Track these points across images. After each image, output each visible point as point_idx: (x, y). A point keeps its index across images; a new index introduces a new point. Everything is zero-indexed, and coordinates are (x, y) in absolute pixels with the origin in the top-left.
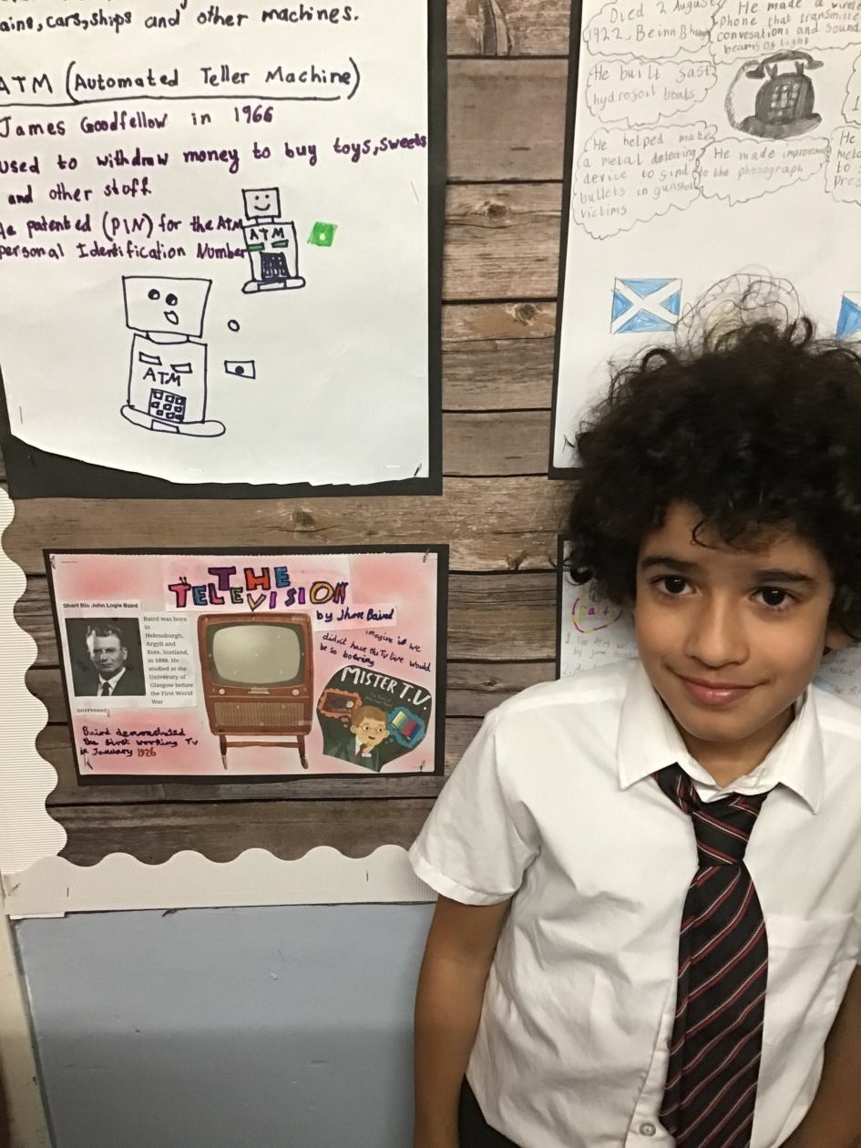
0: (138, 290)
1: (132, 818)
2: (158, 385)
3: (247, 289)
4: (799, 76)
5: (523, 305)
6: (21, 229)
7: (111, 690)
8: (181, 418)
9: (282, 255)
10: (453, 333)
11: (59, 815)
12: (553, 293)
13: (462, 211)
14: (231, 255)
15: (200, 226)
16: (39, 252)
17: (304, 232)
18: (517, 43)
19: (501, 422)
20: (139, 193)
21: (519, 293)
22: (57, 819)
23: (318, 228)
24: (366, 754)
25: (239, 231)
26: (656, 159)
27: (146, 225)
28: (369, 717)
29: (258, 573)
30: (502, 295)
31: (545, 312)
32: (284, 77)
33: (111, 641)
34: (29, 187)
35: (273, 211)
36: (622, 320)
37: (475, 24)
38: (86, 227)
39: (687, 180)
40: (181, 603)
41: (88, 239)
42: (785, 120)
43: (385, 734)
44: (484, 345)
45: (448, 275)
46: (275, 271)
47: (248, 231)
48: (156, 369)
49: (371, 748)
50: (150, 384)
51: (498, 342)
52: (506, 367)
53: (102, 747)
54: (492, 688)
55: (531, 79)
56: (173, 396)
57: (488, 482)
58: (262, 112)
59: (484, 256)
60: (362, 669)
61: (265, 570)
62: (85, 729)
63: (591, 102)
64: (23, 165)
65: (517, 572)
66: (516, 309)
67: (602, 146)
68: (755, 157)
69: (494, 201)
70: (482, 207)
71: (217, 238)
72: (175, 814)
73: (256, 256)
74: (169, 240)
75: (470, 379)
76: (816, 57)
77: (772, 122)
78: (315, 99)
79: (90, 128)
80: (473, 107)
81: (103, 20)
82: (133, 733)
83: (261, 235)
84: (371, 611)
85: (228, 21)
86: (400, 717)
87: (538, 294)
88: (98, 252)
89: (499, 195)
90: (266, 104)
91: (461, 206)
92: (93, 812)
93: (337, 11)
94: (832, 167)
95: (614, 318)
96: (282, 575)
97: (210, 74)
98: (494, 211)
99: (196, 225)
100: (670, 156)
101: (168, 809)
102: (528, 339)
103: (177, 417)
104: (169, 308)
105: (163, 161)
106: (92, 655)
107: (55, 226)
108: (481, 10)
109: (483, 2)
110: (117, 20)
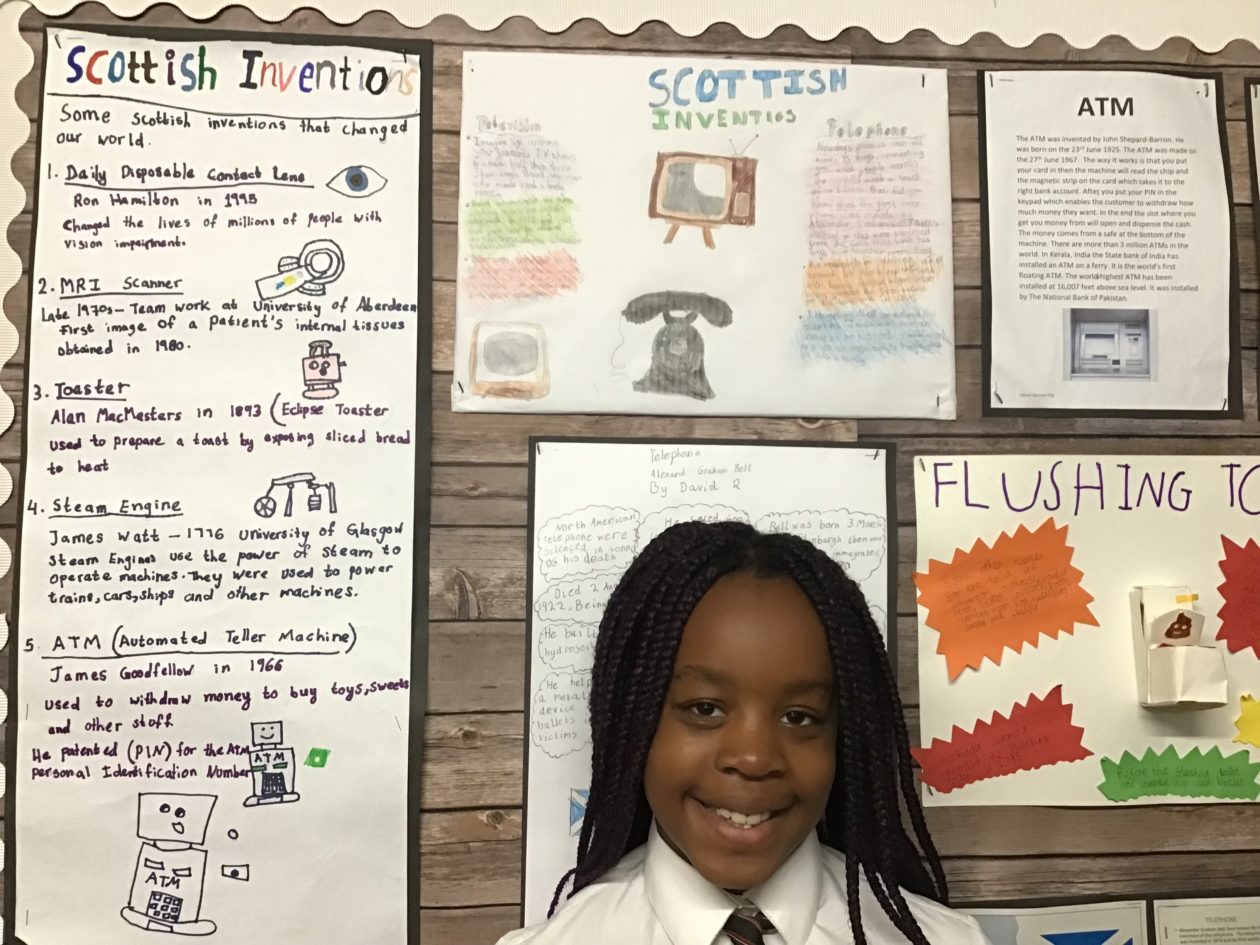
0: (151, 805)
2: (158, 888)
3: (248, 803)
5: (494, 811)
6: (56, 754)
8: (176, 919)
9: (281, 774)
10: (430, 837)
12: (519, 801)
13: (439, 736)
14: (236, 775)
15: (212, 752)
16: (68, 773)
17: (302, 756)
18: (485, 610)
19: (475, 917)
20: (163, 726)
21: (490, 802)
23: (314, 753)
25: (245, 756)
27: (165, 751)
30: (474, 804)
31: (512, 817)
32: (294, 636)
34: (69, 721)
35: (276, 739)
36: (579, 824)
37: (452, 598)
38: (113, 753)
41: (113, 763)
44: (461, 848)
45: (427, 788)
46: (274, 787)
47: (253, 756)
48: (159, 873)
50: (152, 887)
51: (471, 844)
52: (480, 866)
55: (497, 636)
56: (171, 897)
58: (274, 663)
59: (458, 772)
63: (543, 654)
64: (67, 703)
66: (487, 816)
67: (554, 686)
69: (467, 728)
70: (457, 733)
73: (259, 776)
74: (184, 763)
75: (446, 878)
78: (318, 653)
79: (128, 676)
80: (449, 657)
81: (151, 596)
83: (264, 759)
85: (253, 597)
87: (507, 802)
88: (121, 773)
89: (472, 723)
90: (277, 658)
91: (439, 732)
93: (341, 590)
95: (572, 822)
97: (233, 635)
98: (467, 735)
99: (209, 751)
102: (499, 841)
103: (173, 917)
104: (177, 820)
105: (185, 701)
107: (86, 752)
108: (456, 587)
109: (458, 582)
110: (162, 596)
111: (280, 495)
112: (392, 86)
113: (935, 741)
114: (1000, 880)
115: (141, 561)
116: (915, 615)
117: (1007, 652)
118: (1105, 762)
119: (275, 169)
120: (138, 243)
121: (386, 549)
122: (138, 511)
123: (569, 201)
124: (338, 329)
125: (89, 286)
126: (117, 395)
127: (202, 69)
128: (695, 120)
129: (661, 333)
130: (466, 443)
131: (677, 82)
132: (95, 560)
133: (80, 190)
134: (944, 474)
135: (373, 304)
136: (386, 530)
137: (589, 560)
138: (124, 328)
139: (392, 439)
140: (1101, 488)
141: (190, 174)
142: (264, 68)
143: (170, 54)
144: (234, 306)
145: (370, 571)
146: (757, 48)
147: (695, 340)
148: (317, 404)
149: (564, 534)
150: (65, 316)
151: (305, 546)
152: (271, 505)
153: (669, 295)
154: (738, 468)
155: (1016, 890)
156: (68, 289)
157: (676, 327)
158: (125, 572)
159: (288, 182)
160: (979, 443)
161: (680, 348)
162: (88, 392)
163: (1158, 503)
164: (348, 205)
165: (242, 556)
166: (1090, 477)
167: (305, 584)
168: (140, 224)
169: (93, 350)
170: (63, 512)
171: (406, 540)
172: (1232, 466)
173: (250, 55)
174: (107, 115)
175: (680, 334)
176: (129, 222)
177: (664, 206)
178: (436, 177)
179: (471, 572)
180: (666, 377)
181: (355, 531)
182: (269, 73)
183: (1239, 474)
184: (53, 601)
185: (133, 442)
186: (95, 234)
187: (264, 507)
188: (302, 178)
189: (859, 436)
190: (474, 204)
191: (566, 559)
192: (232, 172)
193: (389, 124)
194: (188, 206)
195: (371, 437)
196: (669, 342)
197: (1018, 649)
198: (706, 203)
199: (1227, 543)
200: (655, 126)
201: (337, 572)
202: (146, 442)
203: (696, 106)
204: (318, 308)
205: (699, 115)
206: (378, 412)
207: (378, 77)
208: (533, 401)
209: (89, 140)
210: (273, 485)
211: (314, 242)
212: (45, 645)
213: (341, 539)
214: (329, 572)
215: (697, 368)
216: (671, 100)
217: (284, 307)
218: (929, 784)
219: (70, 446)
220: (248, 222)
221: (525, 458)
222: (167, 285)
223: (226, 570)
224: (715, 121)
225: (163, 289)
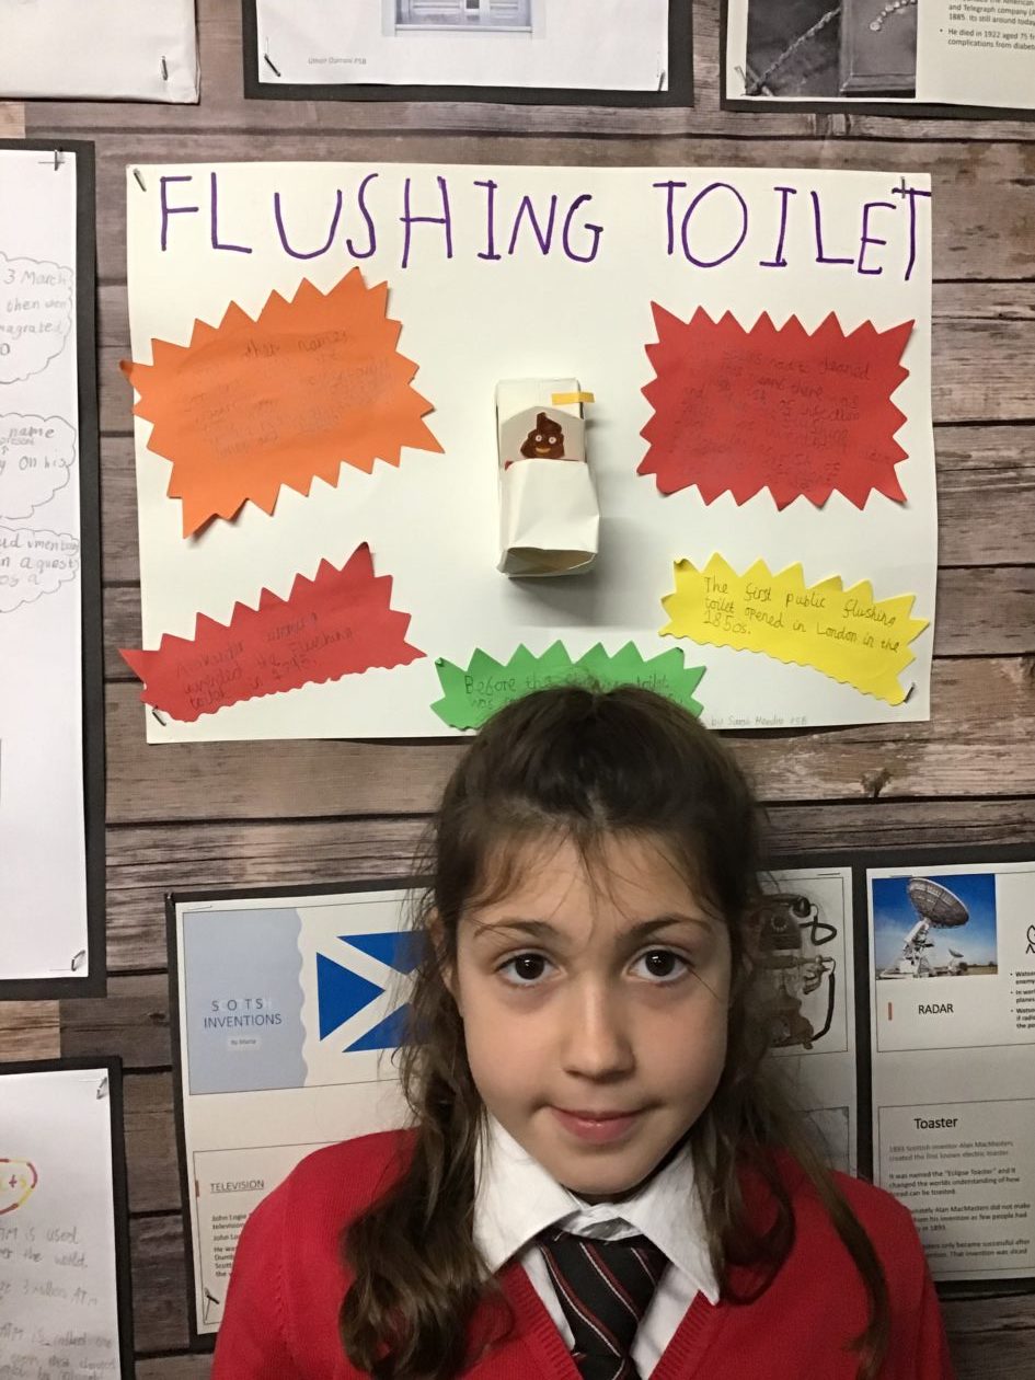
114: (279, 856)
116: (131, 434)
117: (286, 492)
118: (441, 664)
134: (177, 195)
140: (447, 221)
155: (305, 871)
160: (236, 143)
163: (545, 249)
166: (427, 202)
172: (671, 185)
183: (682, 199)
189: (28, 130)
197: (304, 489)
199: (660, 313)
218: (157, 706)
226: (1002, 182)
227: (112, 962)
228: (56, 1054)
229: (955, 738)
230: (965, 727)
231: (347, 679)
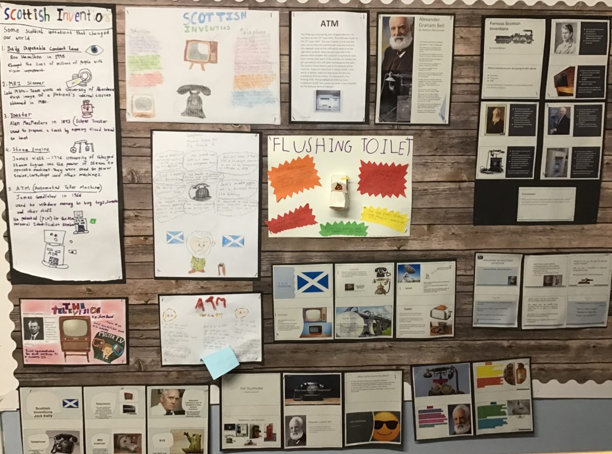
0: (48, 233)
1: (38, 378)
2: (52, 256)
3: (74, 233)
4: (205, 188)
5: (145, 237)
6: (20, 219)
7: (34, 338)
8: (57, 264)
9: (83, 225)
10: (127, 243)
11: (17, 377)
12: (152, 234)
13: (128, 216)
14: (71, 225)
16: (24, 224)
17: (89, 221)
18: (139, 180)
19: (140, 265)
20: (49, 212)
21: (143, 234)
22: (17, 378)
23: (92, 220)
24: (107, 358)
25: (73, 220)
26: (174, 205)
27: (50, 219)
28: (107, 346)
29: (76, 305)
30: (139, 235)
31: (150, 239)
32: (84, 187)
33: (35, 324)
34: (23, 210)
35: (81, 216)
36: (169, 241)
37: (129, 177)
38: (36, 219)
39: (182, 210)
40: (55, 313)
41: (36, 222)
42: (203, 197)
43: (112, 352)
44: (135, 246)
45: (125, 230)
46: (81, 229)
47: (75, 220)
48: (51, 252)
49: (108, 356)
50: (50, 255)
51: (139, 245)
52: (141, 251)
53: (31, 355)
54: (142, 338)
55: (143, 188)
56: (55, 258)
57: (138, 280)
58: (79, 195)
59: (134, 226)
60: (105, 332)
61: (78, 304)
62: (26, 350)
63: (156, 193)
64: (22, 205)
65: (147, 304)
66: (143, 238)
67: (160, 202)
68: (197, 205)
69: (136, 214)
70: (133, 215)
71: (68, 222)
72: (51, 377)
73: (77, 226)
74: (56, 222)
75: (132, 254)
76: (208, 184)
77: (200, 198)
78: (91, 192)
79: (38, 198)
80: (130, 194)
81: (43, 175)
82: (40, 351)
83: (78, 221)
84: (107, 316)
85: (72, 176)
86: (116, 347)
87: (148, 234)
88: (39, 224)
89: (137, 212)
90: (80, 193)
92: (27, 376)
93: (97, 174)
94: (216, 207)
95: (168, 240)
96: (83, 306)
97: (67, 187)
98: (136, 216)
99: (63, 219)
100: (177, 205)
101: (49, 375)
102: (146, 245)
104: (55, 237)
105: (55, 205)
106: (30, 328)
107: (28, 219)
108: (131, 174)
109: (131, 172)
110: (46, 175)
111: (77, 146)
112: (103, 19)
113: (273, 219)
114: (291, 258)
115: (39, 165)
116: (267, 183)
117: (294, 194)
118: (321, 225)
119: (70, 47)
120: (31, 71)
121: (109, 162)
122: (37, 151)
123: (159, 56)
124: (91, 96)
125: (17, 84)
126: (28, 117)
127: (45, 15)
128: (198, 30)
129: (189, 98)
130: (131, 131)
131: (192, 17)
132: (26, 165)
133: (12, 54)
134: (277, 141)
135: (101, 89)
136: (109, 157)
137: (169, 166)
138: (29, 97)
139: (109, 130)
140: (324, 146)
141: (44, 49)
142: (64, 14)
143: (35, 10)
144: (60, 90)
145: (105, 169)
146: (218, 5)
147: (199, 100)
148: (86, 119)
149: (162, 159)
150: (11, 93)
151: (85, 161)
152: (75, 149)
153: (191, 86)
154: (214, 139)
155: (295, 261)
156: (11, 85)
157: (193, 96)
158: (35, 168)
159: (73, 51)
160: (287, 132)
161: (195, 102)
162: (20, 116)
163: (341, 150)
164: (92, 57)
165: (68, 164)
166: (320, 142)
167: (86, 172)
168: (31, 65)
169: (20, 103)
170: (16, 151)
171: (114, 160)
172: (364, 139)
173: (59, 10)
174: (18, 30)
175: (195, 98)
176: (27, 64)
177: (189, 57)
178: (118, 48)
179: (135, 170)
180: (191, 112)
181: (100, 157)
182: (66, 15)
183: (367, 141)
184: (15, 177)
185: (34, 131)
186: (18, 68)
187: (73, 150)
188: (77, 50)
189: (251, 130)
190: (130, 57)
191: (162, 166)
192: (57, 48)
193: (103, 31)
194: (44, 59)
195: (103, 130)
196: (191, 101)
197: (297, 193)
198: (202, 56)
199: (362, 162)
200: (186, 32)
201: (95, 169)
202: (38, 131)
203: (198, 25)
204: (85, 90)
205: (200, 28)
206: (104, 122)
207: (99, 16)
208: (151, 119)
209: (13, 38)
210: (75, 143)
211: (82, 69)
212: (14, 189)
213: (96, 160)
214: (93, 169)
215: (200, 109)
216: (191, 23)
217: (75, 90)
218: (271, 231)
219: (16, 132)
220: (63, 63)
221: (149, 136)
222: (40, 83)
223: (64, 168)
224: (204, 29)
225: (39, 85)
226: (427, 137)
227: (262, 275)
228: (252, 290)
229: (414, 239)
230: (416, 237)
231: (304, 227)
